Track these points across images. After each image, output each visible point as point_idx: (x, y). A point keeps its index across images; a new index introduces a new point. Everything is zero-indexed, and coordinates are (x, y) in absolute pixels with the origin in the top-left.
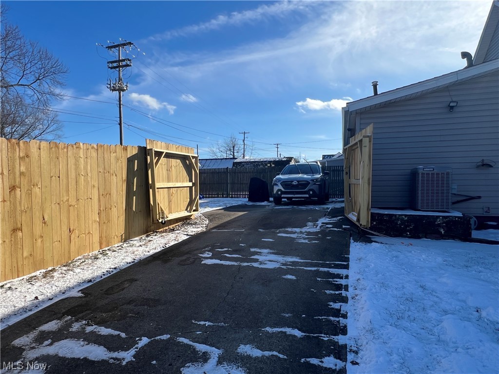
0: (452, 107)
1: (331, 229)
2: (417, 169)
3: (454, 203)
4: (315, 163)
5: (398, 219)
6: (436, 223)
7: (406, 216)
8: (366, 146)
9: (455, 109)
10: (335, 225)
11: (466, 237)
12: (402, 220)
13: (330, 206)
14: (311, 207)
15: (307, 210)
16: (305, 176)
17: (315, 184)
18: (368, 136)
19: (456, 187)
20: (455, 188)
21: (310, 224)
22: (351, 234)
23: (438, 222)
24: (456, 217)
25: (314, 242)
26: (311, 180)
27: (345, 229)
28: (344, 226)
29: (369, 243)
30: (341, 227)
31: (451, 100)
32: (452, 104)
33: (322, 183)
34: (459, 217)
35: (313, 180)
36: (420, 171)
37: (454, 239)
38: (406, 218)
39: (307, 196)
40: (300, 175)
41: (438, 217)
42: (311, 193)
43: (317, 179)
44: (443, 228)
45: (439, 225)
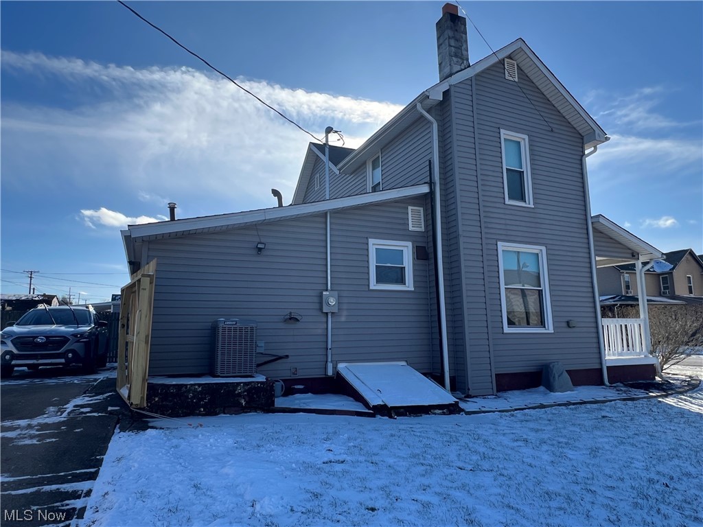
0: (260, 249)
1: (88, 414)
2: (217, 321)
3: (258, 365)
4: (85, 308)
5: (189, 391)
6: (236, 392)
7: (199, 385)
8: (145, 289)
9: (264, 253)
10: (95, 407)
11: (269, 408)
12: (195, 390)
13: (101, 377)
14: (67, 379)
15: (57, 385)
16: (63, 328)
17: (78, 341)
18: (149, 276)
19: (263, 345)
20: (262, 347)
21: (52, 409)
22: (119, 419)
23: (239, 390)
24: (258, 382)
25: (48, 440)
26: (72, 335)
27: (111, 413)
28: (110, 408)
29: (143, 430)
30: (105, 410)
31: (258, 241)
32: (260, 246)
33: (91, 341)
34: (262, 383)
35: (75, 335)
36: (221, 325)
37: (256, 412)
38: (200, 389)
39: (63, 361)
40: (54, 327)
41: (238, 384)
42: (70, 355)
43: (82, 334)
44: (244, 398)
45: (239, 395)
